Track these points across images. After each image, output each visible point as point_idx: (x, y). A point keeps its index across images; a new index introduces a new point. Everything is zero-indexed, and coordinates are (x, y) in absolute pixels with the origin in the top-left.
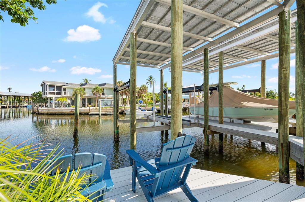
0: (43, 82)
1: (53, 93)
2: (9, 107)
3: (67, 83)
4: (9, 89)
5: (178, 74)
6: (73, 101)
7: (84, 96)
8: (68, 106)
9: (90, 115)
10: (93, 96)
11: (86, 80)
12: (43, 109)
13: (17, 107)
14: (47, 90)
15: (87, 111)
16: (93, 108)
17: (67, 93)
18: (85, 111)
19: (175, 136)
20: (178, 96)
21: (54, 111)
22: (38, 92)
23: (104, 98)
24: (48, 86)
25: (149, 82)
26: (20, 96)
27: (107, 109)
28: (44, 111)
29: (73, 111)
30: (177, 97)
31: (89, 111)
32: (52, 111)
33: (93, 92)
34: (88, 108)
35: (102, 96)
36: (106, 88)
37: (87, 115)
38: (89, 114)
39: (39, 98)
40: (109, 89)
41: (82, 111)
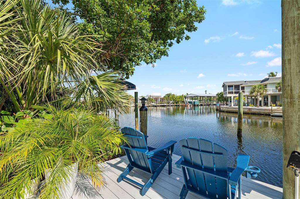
0: (224, 84)
1: (232, 93)
2: (205, 105)
3: (245, 81)
4: (206, 91)
5: (291, 54)
6: (253, 99)
7: (265, 93)
8: (246, 105)
9: (273, 116)
10: (279, 93)
12: (224, 107)
13: (209, 105)
14: (226, 91)
15: (268, 111)
16: (278, 107)
17: (245, 91)
18: (266, 111)
19: (285, 154)
20: (291, 90)
21: (232, 109)
22: (220, 92)
24: (227, 87)
26: (211, 97)
28: (224, 109)
29: (250, 110)
30: (289, 92)
31: (271, 111)
32: (231, 109)
33: (277, 88)
34: (270, 108)
36: (269, 83)
37: (269, 116)
38: (271, 115)
39: (221, 98)
41: (263, 111)
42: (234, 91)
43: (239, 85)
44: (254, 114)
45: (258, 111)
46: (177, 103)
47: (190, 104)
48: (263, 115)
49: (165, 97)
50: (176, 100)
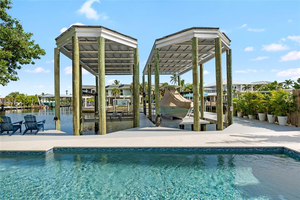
2: (64, 106)
4: (67, 91)
11: (116, 81)
13: (69, 106)
23: (123, 98)
25: (173, 80)
27: (123, 108)
33: (112, 93)
35: (121, 96)
36: (124, 89)
40: (126, 89)
43: (91, 89)
46: (27, 105)
47: (45, 106)
49: (8, 97)
50: (26, 101)
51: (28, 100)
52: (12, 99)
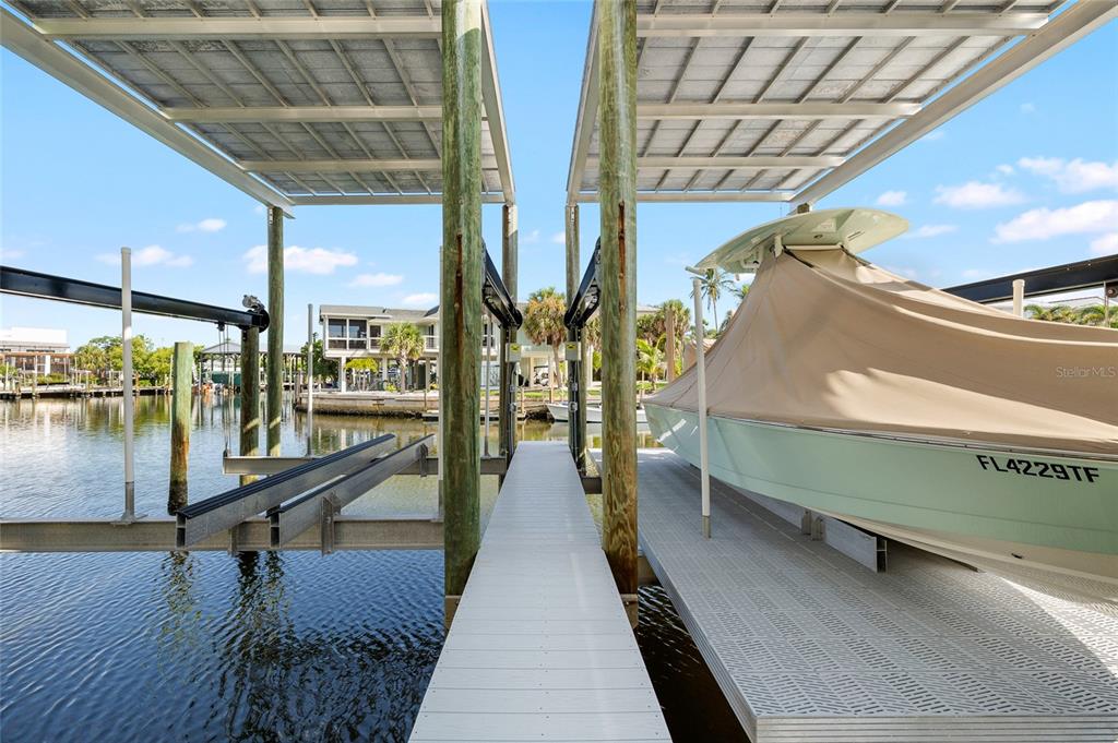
1: (341, 344)
3: (385, 307)
18: (418, 405)
21: (334, 402)
24: (327, 323)
31: (423, 405)
41: (411, 405)
42: (348, 339)
43: (365, 321)
44: (389, 415)
45: (399, 405)
46: (152, 381)
47: (214, 385)
48: (410, 416)
49: (86, 352)
50: (147, 366)
51: (156, 364)
52: (100, 359)
